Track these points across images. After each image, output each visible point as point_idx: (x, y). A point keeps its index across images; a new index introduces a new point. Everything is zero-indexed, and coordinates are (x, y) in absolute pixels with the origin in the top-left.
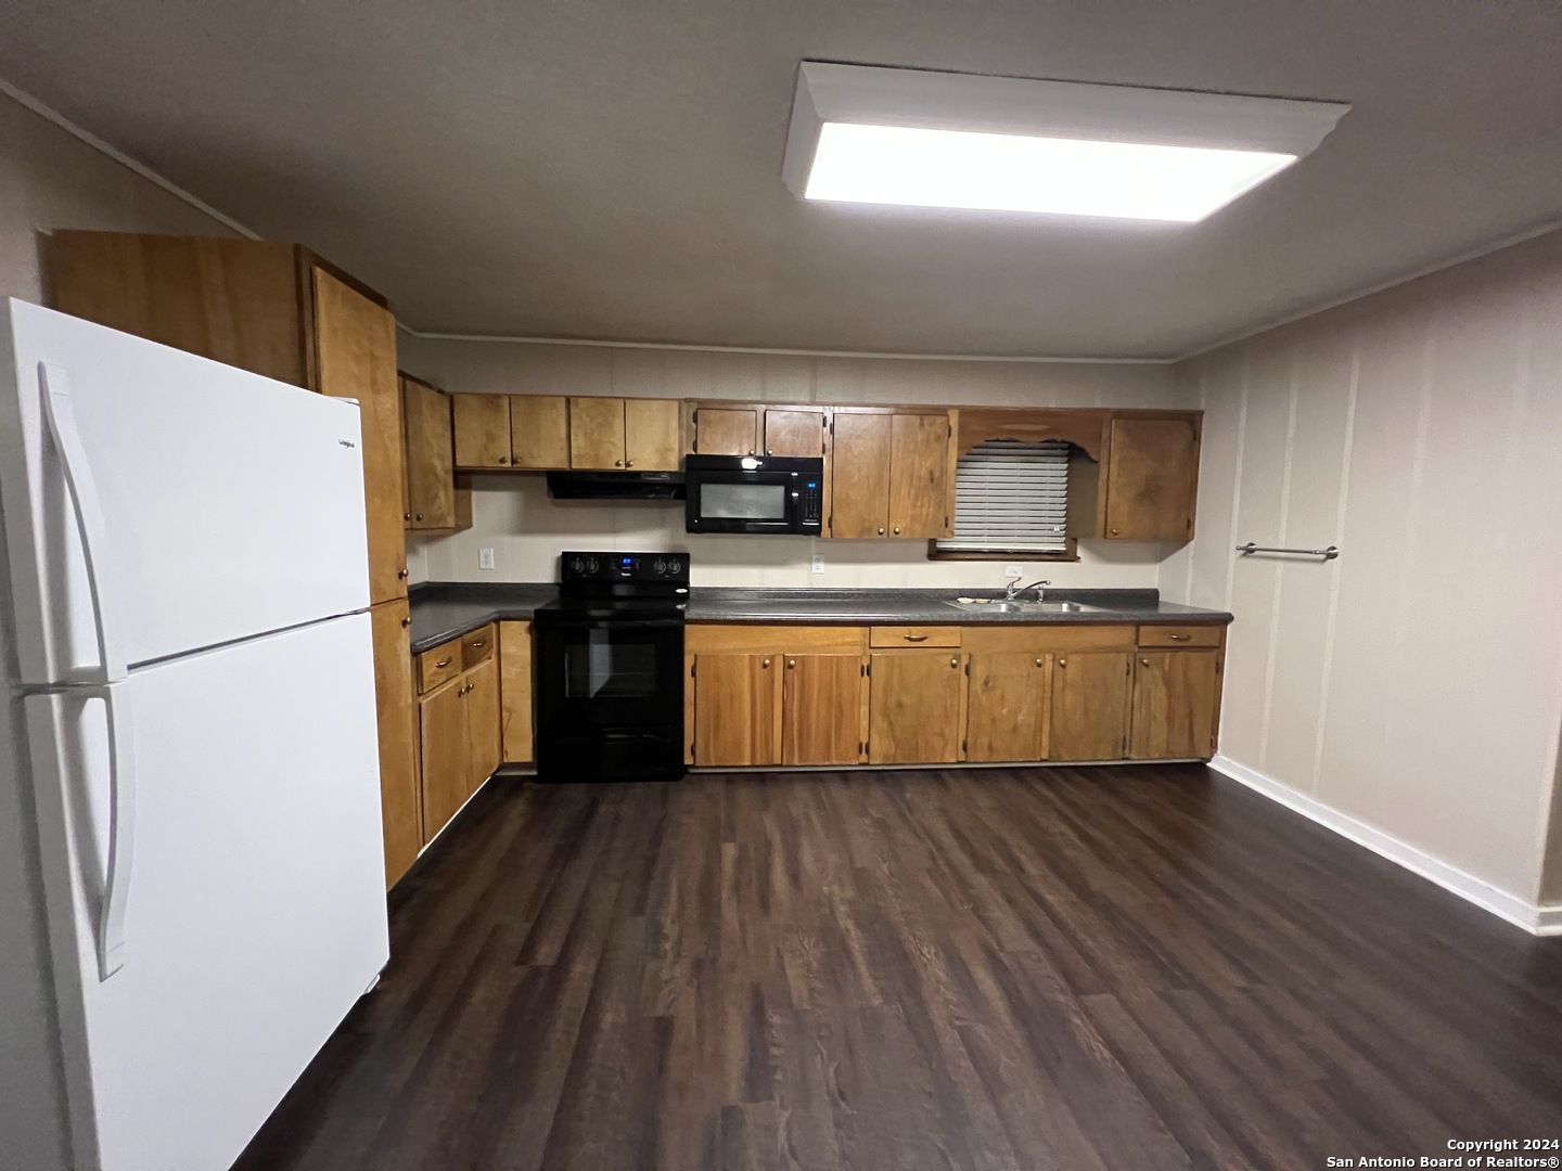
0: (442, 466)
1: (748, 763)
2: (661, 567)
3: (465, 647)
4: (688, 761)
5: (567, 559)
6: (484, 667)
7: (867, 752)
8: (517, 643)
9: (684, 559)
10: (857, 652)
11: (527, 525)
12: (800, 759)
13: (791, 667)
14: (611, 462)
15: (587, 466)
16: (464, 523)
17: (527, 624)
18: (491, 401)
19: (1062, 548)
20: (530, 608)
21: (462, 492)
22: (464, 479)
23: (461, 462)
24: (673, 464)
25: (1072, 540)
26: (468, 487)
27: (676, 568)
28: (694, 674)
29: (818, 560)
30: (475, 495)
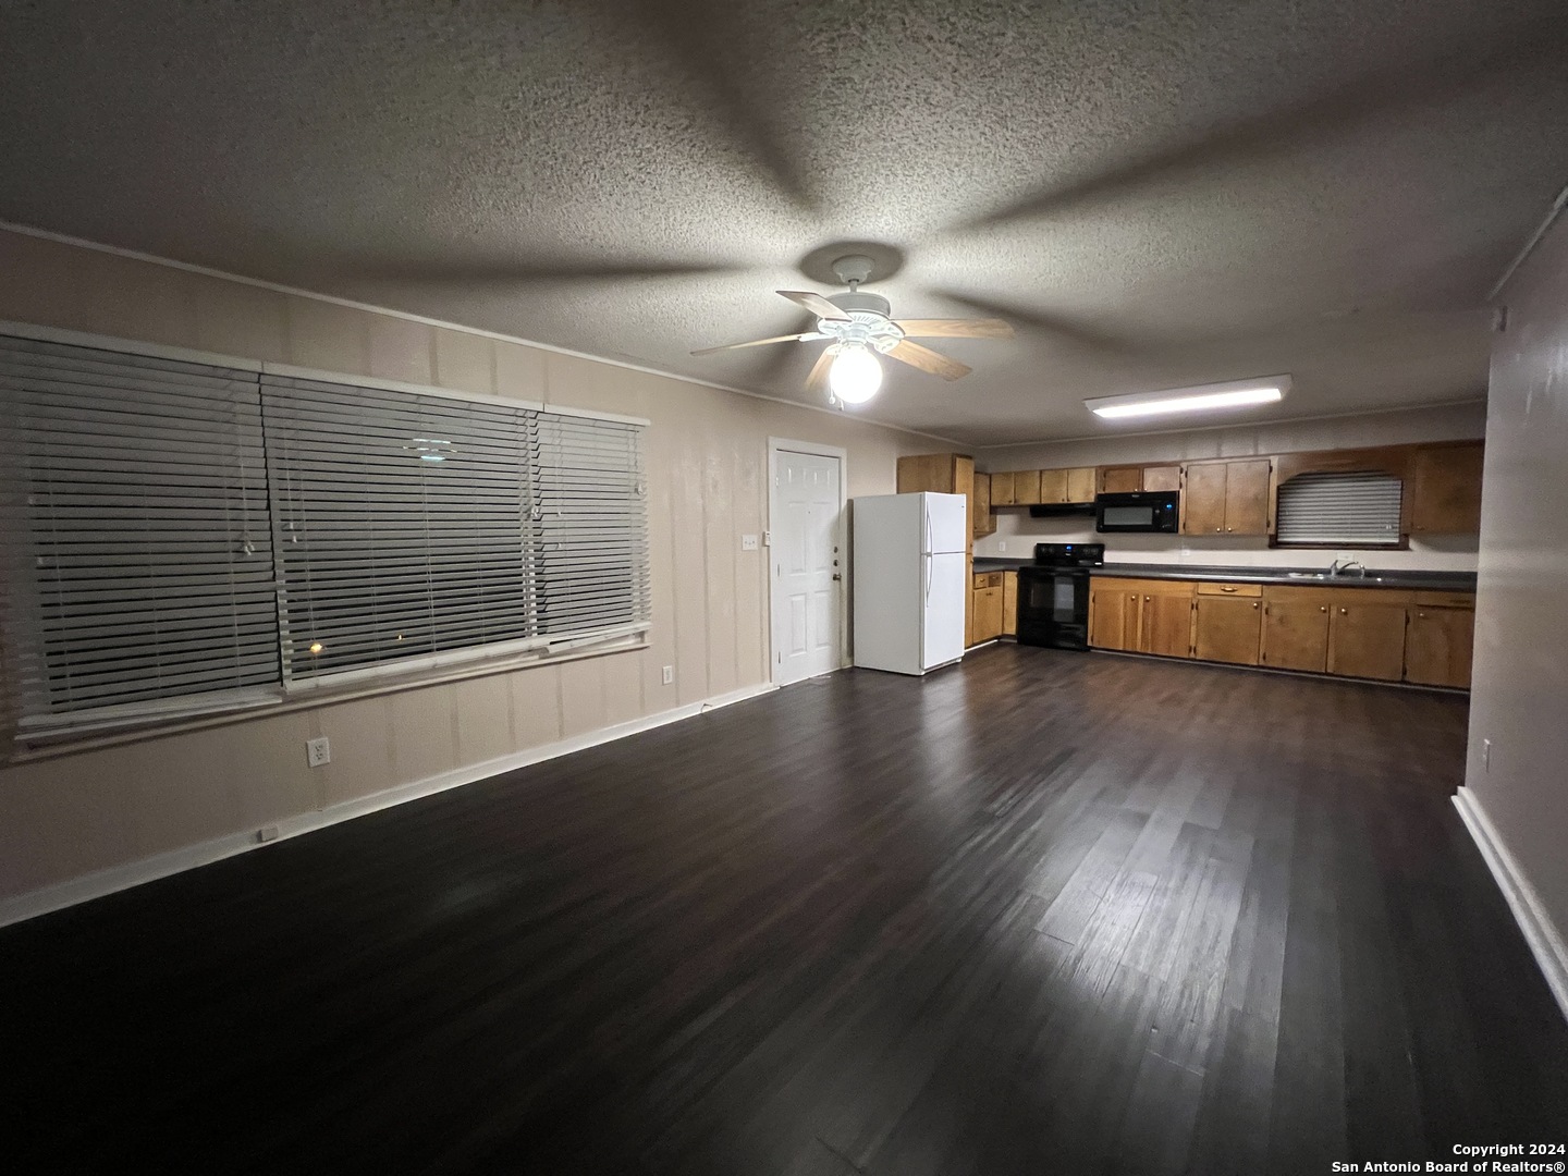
0: (985, 506)
1: (1121, 649)
2: (1086, 551)
3: (990, 578)
4: (1089, 644)
5: (1039, 546)
6: (997, 590)
7: (1195, 652)
8: (1011, 580)
9: (1101, 548)
10: (1190, 595)
11: (1022, 530)
12: (1153, 650)
13: (1148, 601)
14: (1061, 499)
15: (1049, 502)
16: (993, 530)
17: (1016, 573)
18: (1007, 475)
19: (1396, 541)
20: (1017, 567)
21: (993, 516)
22: (994, 510)
23: (993, 503)
24: (1092, 498)
25: (1405, 537)
26: (996, 513)
27: (1095, 551)
28: (1094, 601)
29: (1185, 548)
30: (998, 517)
